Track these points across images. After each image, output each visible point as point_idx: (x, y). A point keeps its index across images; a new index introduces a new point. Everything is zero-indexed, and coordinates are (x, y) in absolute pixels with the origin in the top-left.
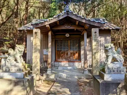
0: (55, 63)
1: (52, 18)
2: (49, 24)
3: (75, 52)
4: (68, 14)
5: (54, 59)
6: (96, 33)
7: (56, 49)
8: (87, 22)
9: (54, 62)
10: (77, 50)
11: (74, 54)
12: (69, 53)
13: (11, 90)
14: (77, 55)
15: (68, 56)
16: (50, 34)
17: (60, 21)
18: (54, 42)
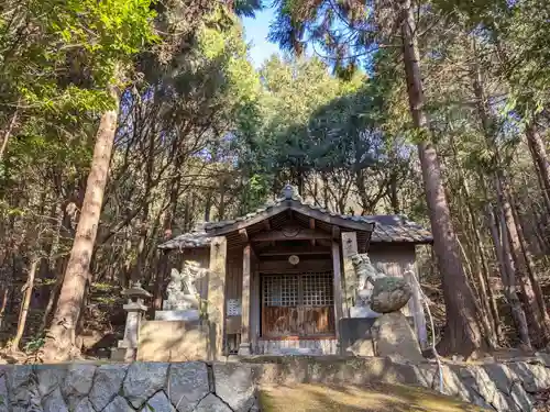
0: (260, 343)
1: (254, 214)
2: (246, 228)
3: (317, 309)
4: (289, 204)
5: (257, 330)
6: (349, 241)
7: (264, 302)
8: (334, 221)
9: (258, 339)
10: (323, 303)
11: (316, 317)
12: (301, 314)
13: (180, 340)
14: (323, 319)
15: (298, 321)
16: (247, 251)
17: (271, 220)
18: (257, 278)
